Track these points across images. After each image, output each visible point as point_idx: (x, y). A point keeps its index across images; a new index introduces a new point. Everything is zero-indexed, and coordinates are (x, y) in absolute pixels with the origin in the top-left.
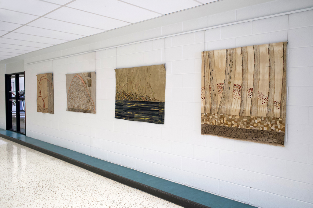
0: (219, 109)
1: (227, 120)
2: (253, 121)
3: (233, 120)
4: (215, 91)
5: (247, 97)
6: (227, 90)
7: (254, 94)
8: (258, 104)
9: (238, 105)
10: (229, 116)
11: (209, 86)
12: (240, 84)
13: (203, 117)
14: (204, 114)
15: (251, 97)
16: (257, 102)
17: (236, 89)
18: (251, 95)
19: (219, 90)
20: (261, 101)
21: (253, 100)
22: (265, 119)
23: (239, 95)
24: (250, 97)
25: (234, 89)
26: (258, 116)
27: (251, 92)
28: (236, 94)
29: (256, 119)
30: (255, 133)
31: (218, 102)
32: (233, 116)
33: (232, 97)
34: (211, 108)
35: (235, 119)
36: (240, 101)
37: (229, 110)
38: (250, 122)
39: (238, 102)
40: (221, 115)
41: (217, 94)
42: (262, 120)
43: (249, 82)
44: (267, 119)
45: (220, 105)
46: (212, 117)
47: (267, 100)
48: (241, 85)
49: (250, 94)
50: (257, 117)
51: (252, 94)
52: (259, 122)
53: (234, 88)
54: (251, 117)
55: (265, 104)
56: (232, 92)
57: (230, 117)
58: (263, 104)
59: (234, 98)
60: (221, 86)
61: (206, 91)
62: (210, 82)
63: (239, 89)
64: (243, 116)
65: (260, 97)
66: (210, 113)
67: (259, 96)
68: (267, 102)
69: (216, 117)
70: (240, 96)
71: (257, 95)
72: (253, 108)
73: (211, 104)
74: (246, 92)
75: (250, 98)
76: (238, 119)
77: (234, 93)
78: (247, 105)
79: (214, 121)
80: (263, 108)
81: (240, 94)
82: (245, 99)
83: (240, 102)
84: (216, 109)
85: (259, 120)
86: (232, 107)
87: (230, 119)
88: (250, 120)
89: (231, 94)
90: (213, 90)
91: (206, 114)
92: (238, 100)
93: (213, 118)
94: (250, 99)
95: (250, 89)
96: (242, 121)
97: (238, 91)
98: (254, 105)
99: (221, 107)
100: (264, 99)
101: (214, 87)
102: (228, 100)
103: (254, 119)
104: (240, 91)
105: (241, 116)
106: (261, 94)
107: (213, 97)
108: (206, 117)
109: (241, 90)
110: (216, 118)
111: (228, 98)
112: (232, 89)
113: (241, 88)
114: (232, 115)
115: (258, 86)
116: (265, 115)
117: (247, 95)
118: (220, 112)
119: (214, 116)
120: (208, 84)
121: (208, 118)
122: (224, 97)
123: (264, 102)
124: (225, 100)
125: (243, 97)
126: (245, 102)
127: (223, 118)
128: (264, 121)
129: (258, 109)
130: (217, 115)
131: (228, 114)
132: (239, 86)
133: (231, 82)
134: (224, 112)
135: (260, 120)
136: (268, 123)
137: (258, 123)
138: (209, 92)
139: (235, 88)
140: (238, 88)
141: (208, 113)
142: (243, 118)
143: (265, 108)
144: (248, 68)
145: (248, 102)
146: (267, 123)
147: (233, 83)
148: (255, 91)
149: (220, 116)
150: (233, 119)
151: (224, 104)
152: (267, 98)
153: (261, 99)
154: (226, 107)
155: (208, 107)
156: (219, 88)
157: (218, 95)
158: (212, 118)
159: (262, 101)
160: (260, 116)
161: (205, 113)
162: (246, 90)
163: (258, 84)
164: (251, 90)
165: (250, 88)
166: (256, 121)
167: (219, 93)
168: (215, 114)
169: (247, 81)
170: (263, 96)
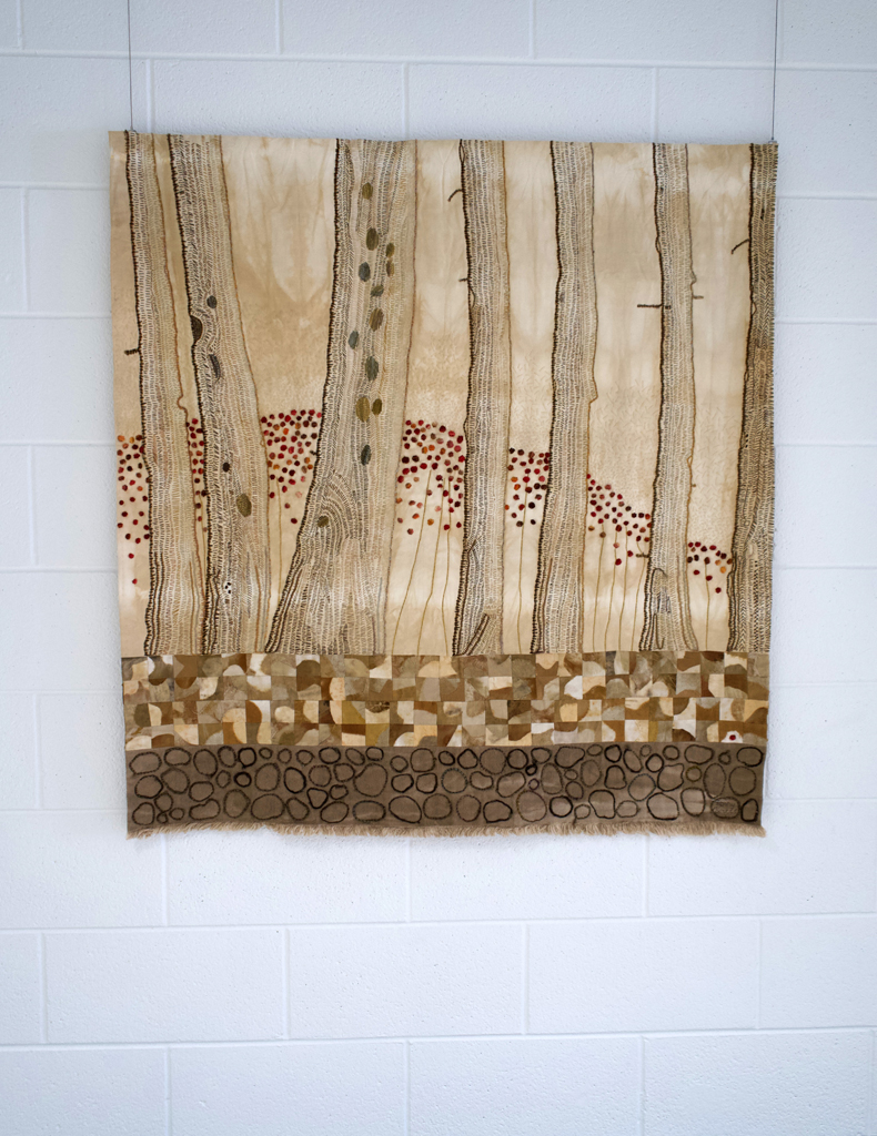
0: (281, 617)
1: (350, 698)
2: (556, 690)
3: (407, 694)
4: (240, 475)
5: (509, 519)
6: (348, 463)
7: (560, 497)
8: (591, 564)
9: (440, 579)
10: (372, 666)
11: (184, 432)
12: (455, 422)
13: (141, 689)
14: (149, 666)
15: (537, 514)
16: (576, 552)
17: (423, 458)
18: (540, 504)
19: (282, 463)
20: (610, 541)
21: (553, 536)
22: (633, 667)
23: (446, 506)
24: (530, 514)
25: (406, 460)
26: (587, 649)
27: (534, 479)
28: (419, 497)
29: (575, 668)
30: (569, 768)
31: (274, 557)
32: (400, 663)
33: (388, 519)
34: (210, 610)
35: (421, 681)
36: (457, 547)
37: (365, 623)
38: (534, 695)
39: (442, 556)
40: (299, 659)
41: (259, 500)
42: (611, 676)
43: (518, 406)
44: (644, 666)
45: (289, 584)
46: (221, 680)
47: (647, 534)
48: (459, 432)
49: (531, 498)
50: (577, 659)
51: (542, 492)
52: (597, 693)
53: (407, 453)
54: (539, 659)
55: (633, 561)
56: (392, 479)
57: (382, 673)
58: (618, 562)
59: (410, 523)
60: (292, 430)
61: (158, 476)
62: (191, 401)
63: (445, 457)
64: (483, 658)
65: (600, 515)
66: (205, 656)
67: (592, 509)
68: (643, 547)
69: (262, 681)
70: (459, 514)
71: (582, 502)
72: (555, 596)
73: (212, 576)
74: (495, 481)
75: (527, 523)
76: (444, 683)
77: (403, 492)
78: (512, 577)
79: (238, 718)
80: (618, 589)
81: (454, 495)
82: (495, 530)
83: (456, 560)
84: (250, 622)
85: (596, 675)
86: (397, 595)
87: (379, 688)
88: (533, 681)
89: (379, 498)
90: (226, 467)
91: (167, 659)
92: (443, 545)
93: (227, 693)
94: (532, 532)
95: (525, 458)
96: (477, 696)
97: (442, 470)
98: (557, 573)
99: (298, 598)
100: (630, 527)
101: (229, 435)
102: (357, 543)
103: (563, 672)
104: (455, 474)
105: (471, 658)
106: (608, 499)
107: (224, 516)
108: (165, 685)
109: (462, 466)
110: (252, 692)
111: (360, 531)
112: (395, 466)
113: (463, 453)
114: (395, 658)
115: (588, 436)
116: (630, 643)
117: (510, 501)
118: (288, 637)
119: (235, 670)
120: (178, 418)
121: (186, 693)
122: (323, 522)
123: (630, 554)
124: (334, 544)
125: (475, 519)
126: (494, 553)
127: (316, 688)
128: (625, 678)
129: (589, 601)
130: (266, 667)
131: (361, 647)
132: (446, 437)
133: (378, 406)
134: (325, 635)
135: (603, 673)
136: (656, 693)
137: (588, 696)
138: (187, 486)
139: (415, 450)
140: (438, 448)
141: (179, 658)
142: (485, 672)
143: (633, 591)
144: (508, 308)
145: (512, 557)
146: (649, 693)
147: (398, 409)
148: (565, 474)
149: (293, 673)
150: (406, 681)
151: (324, 575)
152: (643, 522)
153: (610, 527)
154: (338, 598)
155: (184, 607)
156: (275, 447)
157: (274, 502)
158: (218, 695)
159: (616, 546)
160: (600, 649)
161: (156, 658)
162: (500, 467)
163: (583, 427)
164: (533, 467)
165: (531, 455)
166: (577, 687)
167: (275, 486)
168: (242, 660)
169: (500, 402)
170: (620, 509)
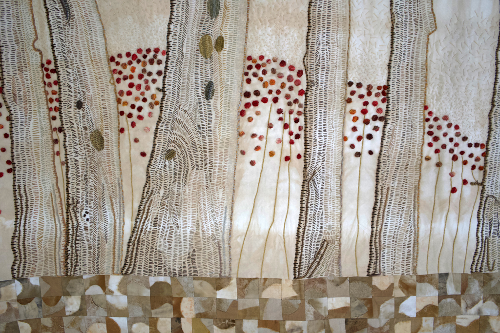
0: (135, 242)
1: (200, 316)
2: (392, 309)
3: (251, 313)
4: (93, 112)
5: (348, 150)
6: (193, 99)
7: (396, 127)
8: (427, 191)
9: (282, 208)
10: (218, 288)
11: (40, 73)
12: (294, 55)
13: (10, 309)
14: (17, 288)
15: (374, 145)
16: (413, 180)
17: (264, 93)
18: (378, 135)
19: (130, 99)
20: (446, 170)
21: (390, 166)
22: (464, 287)
23: (287, 138)
24: (368, 145)
25: (247, 95)
26: (421, 271)
27: (372, 111)
28: (261, 130)
29: (409, 289)
31: (126, 188)
32: (244, 285)
33: (232, 151)
34: (71, 236)
35: (264, 301)
36: (297, 177)
37: (212, 248)
38: (371, 313)
39: (284, 186)
40: (152, 280)
41: (111, 135)
42: (443, 295)
43: (356, 40)
44: (475, 287)
45: (141, 213)
46: (83, 298)
47: (481, 163)
48: (299, 66)
49: (369, 129)
50: (412, 280)
51: (380, 124)
52: (430, 311)
53: (248, 88)
54: (376, 281)
55: (468, 189)
56: (234, 113)
57: (228, 294)
58: (454, 190)
59: (252, 155)
60: (139, 68)
61: (18, 114)
62: (44, 43)
63: (286, 91)
64: (322, 281)
65: (436, 145)
66: (68, 277)
67: (429, 139)
68: (478, 175)
69: (120, 300)
70: (299, 146)
71: (418, 133)
72: (391, 223)
73: (71, 206)
74: (334, 113)
75: (365, 154)
76: (285, 304)
77: (245, 125)
78: (350, 205)
79: (100, 332)
80: (453, 216)
81: (294, 127)
82: (333, 160)
83: (296, 189)
84: (108, 246)
85: (429, 295)
86: (240, 223)
87: (225, 308)
88: (369, 302)
89: (223, 132)
90: (79, 105)
91: (34, 281)
92: (284, 175)
93: (90, 309)
94: (370, 163)
95: (363, 91)
96: (317, 316)
97: (282, 104)
98: (393, 201)
99: (149, 226)
100: (466, 157)
101: (80, 74)
102: (202, 174)
103: (398, 293)
104: (296, 107)
105: (311, 281)
106: (445, 129)
107: (80, 152)
108: (34, 303)
109: (302, 99)
110: (111, 310)
111: (205, 163)
112: (237, 100)
113: (303, 86)
114: (240, 280)
115: (426, 68)
116: (463, 265)
117: (348, 133)
118: (142, 260)
119: (95, 290)
120: (35, 60)
121: (53, 309)
122: (170, 155)
123: (465, 182)
124: (180, 175)
125: (315, 150)
126: (333, 183)
127: (168, 307)
128: (457, 298)
129: (424, 228)
130: (123, 287)
131: (209, 270)
132: (286, 72)
133: (220, 43)
134: (175, 258)
135: (436, 293)
136: (486, 312)
137: (421, 314)
138: (45, 123)
139: (256, 84)
140: (279, 82)
141: (45, 279)
142: (324, 293)
143: (466, 218)
145: (351, 186)
146: (479, 312)
147: (239, 46)
148: (402, 106)
149: (147, 293)
150: (250, 302)
151: (172, 203)
152: (478, 152)
153: (446, 156)
154: (186, 225)
155: (48, 234)
156: (124, 86)
157: (124, 137)
158: (81, 312)
159: (452, 175)
160: (433, 271)
161: (22, 280)
162: (338, 99)
163: (421, 59)
164: (371, 99)
165: (369, 87)
166: (411, 306)
167: (125, 122)
168: (102, 281)
169: (339, 37)
170: (457, 140)
